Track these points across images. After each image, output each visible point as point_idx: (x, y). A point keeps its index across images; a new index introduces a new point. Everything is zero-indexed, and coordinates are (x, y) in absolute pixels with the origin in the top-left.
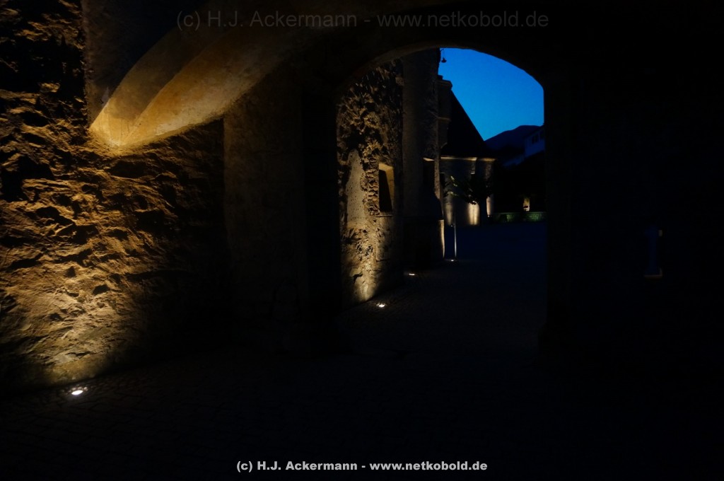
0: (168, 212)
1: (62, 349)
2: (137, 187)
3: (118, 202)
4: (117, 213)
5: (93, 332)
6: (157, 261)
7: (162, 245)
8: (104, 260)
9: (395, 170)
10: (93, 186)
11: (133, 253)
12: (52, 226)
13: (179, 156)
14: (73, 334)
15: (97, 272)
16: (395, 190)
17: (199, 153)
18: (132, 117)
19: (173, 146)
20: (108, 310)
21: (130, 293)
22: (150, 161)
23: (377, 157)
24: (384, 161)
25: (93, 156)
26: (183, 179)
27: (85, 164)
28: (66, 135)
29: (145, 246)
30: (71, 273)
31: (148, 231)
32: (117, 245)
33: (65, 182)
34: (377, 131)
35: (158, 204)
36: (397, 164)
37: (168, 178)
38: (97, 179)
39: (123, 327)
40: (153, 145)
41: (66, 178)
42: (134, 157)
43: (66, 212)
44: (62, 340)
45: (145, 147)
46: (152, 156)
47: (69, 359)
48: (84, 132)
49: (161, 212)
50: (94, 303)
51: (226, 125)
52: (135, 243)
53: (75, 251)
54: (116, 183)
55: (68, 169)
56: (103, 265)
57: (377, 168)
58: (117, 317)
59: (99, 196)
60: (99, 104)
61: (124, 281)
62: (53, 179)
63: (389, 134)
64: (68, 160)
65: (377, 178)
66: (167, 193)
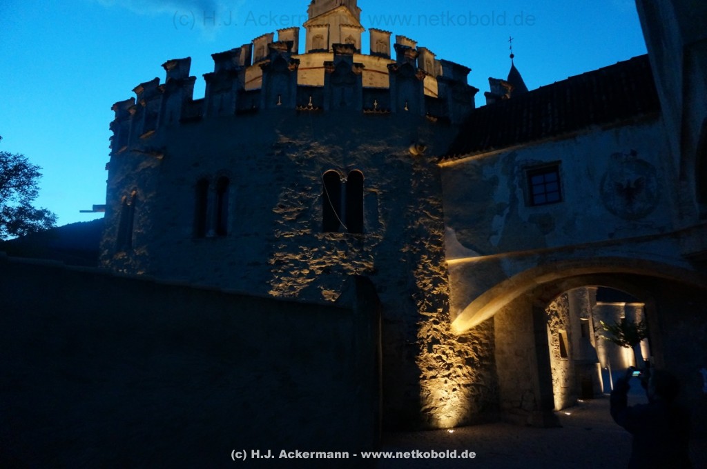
0: (475, 358)
1: (444, 413)
2: (465, 347)
3: (460, 353)
4: (459, 358)
5: (453, 408)
6: (472, 379)
7: (474, 372)
8: (455, 377)
9: (567, 333)
10: (452, 347)
11: (465, 375)
12: (441, 363)
13: (479, 333)
14: (446, 407)
15: (453, 383)
16: (569, 344)
17: (486, 332)
18: (468, 320)
19: (477, 329)
20: (457, 399)
21: (464, 392)
22: (469, 337)
23: (557, 326)
24: (561, 328)
25: (452, 335)
26: (480, 343)
27: (449, 338)
28: (444, 327)
29: (468, 373)
30: (446, 382)
31: (469, 366)
32: (459, 371)
33: (444, 346)
34: (556, 311)
35: (472, 354)
36: (568, 328)
37: (475, 343)
38: (453, 344)
39: (461, 407)
40: (471, 330)
41: (444, 344)
42: (464, 335)
43: (444, 357)
44: (443, 410)
45: (468, 331)
46: (470, 334)
47: (445, 418)
48: (449, 326)
49: (473, 358)
50: (452, 396)
51: (495, 319)
52: (465, 370)
53: (447, 373)
54: (459, 346)
55: (445, 340)
56: (455, 379)
57: (557, 332)
58: (460, 403)
59: (454, 351)
60: (456, 315)
61: (462, 387)
62: (441, 344)
63: (563, 312)
64: (445, 337)
65: (558, 338)
66: (475, 350)
